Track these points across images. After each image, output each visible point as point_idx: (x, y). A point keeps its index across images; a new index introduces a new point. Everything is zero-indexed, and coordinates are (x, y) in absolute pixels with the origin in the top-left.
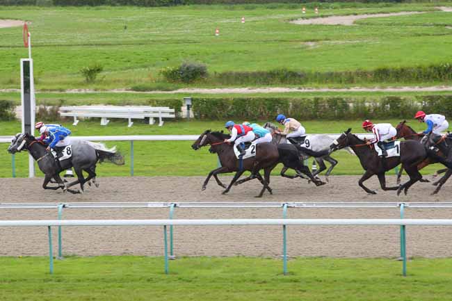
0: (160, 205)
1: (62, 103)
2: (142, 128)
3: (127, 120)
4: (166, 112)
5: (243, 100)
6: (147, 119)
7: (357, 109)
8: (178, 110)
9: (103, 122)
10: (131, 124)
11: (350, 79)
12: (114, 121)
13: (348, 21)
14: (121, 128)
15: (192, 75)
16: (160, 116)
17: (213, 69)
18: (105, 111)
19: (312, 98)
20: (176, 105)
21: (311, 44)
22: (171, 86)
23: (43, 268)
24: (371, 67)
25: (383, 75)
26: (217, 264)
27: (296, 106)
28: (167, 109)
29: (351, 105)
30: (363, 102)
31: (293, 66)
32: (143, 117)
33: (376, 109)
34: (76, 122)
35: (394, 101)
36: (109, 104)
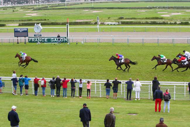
0: (112, 36)
1: (104, 22)
2: (115, 25)
4: (118, 23)
5: (128, 22)
6: (115, 24)
9: (109, 25)
11: (142, 19)
12: (111, 24)
13: (144, 11)
14: (112, 25)
15: (121, 18)
17: (124, 17)
18: (110, 23)
19: (136, 21)
20: (119, 22)
21: (139, 14)
22: (119, 20)
23: (97, 44)
24: (145, 17)
25: (146, 18)
27: (134, 23)
29: (141, 22)
30: (143, 22)
31: (136, 17)
34: (106, 24)
35: (147, 22)
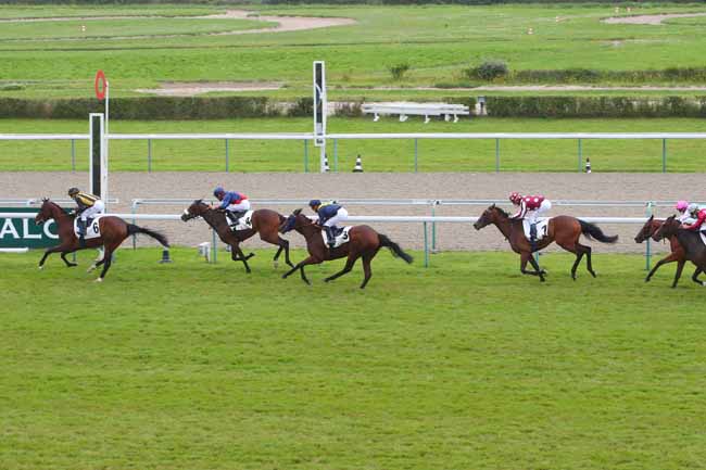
0: (423, 202)
1: (364, 100)
2: (436, 125)
3: (424, 116)
4: (461, 109)
5: (534, 99)
6: (443, 116)
7: (641, 108)
8: (472, 107)
9: (402, 119)
10: (427, 120)
11: (642, 77)
12: (412, 117)
13: (655, 21)
14: (417, 125)
15: (491, 73)
16: (455, 113)
17: (511, 67)
18: (405, 107)
19: (598, 96)
20: (471, 103)
21: (616, 43)
22: (472, 83)
24: (661, 67)
25: (672, 74)
26: (475, 258)
27: (583, 105)
28: (462, 106)
29: (635, 103)
30: (647, 101)
31: (595, 65)
32: (438, 114)
33: (658, 107)
34: (377, 118)
35: (675, 101)
36: (411, 100)
